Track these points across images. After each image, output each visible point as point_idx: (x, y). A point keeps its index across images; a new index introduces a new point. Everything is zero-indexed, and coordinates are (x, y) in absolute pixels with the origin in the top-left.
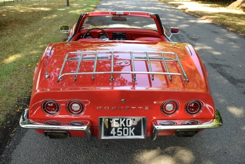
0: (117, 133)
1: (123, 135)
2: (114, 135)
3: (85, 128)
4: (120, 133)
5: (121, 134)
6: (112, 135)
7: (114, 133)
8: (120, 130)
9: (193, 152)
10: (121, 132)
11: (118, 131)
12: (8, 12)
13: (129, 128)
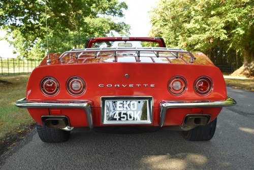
0: (121, 117)
1: (127, 120)
2: (118, 119)
3: (85, 105)
4: (124, 118)
5: (126, 119)
6: (116, 119)
7: (118, 118)
8: (124, 114)
9: (206, 156)
10: (125, 116)
11: (122, 116)
12: (21, 78)
13: (134, 111)
